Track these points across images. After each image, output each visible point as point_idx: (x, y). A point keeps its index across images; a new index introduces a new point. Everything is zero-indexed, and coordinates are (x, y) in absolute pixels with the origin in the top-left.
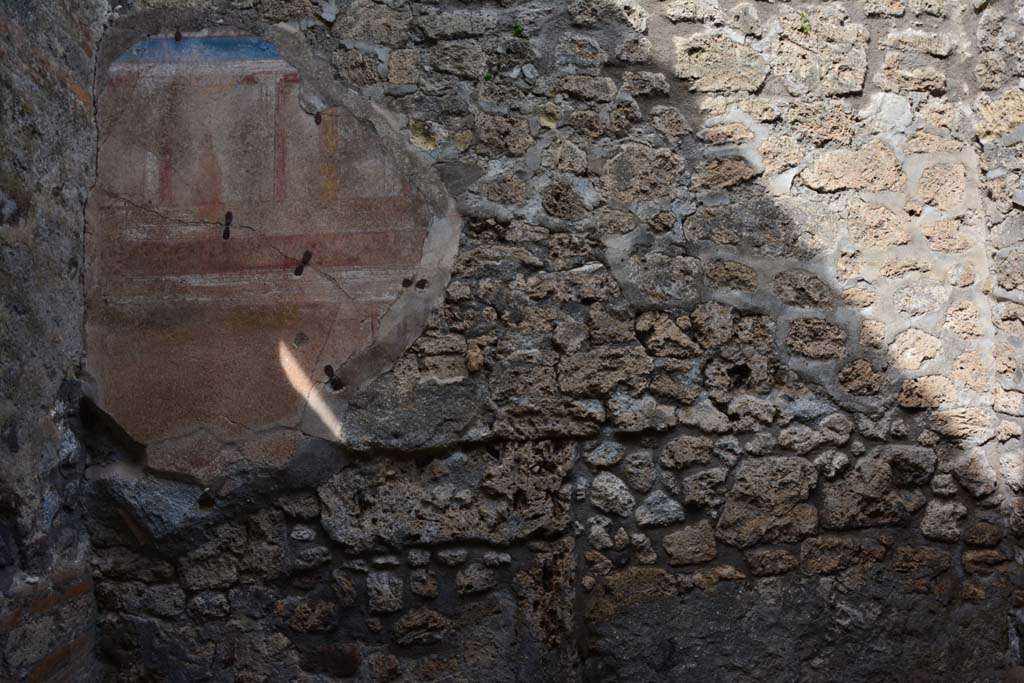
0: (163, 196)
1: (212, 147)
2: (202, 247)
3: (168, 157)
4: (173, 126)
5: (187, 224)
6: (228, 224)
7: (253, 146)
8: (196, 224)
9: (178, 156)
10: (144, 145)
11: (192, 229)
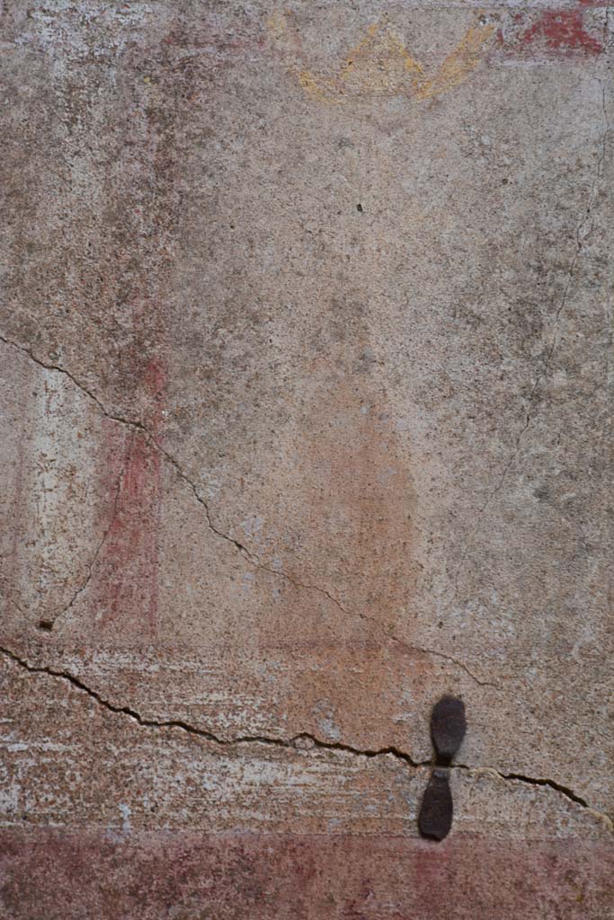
0: (113, 599)
1: (365, 363)
2: (306, 874)
3: (145, 401)
4: (172, 250)
5: (229, 747)
6: (443, 759)
7: (573, 369)
8: (279, 747)
9: (194, 399)
10: (26, 332)
11: (256, 772)
